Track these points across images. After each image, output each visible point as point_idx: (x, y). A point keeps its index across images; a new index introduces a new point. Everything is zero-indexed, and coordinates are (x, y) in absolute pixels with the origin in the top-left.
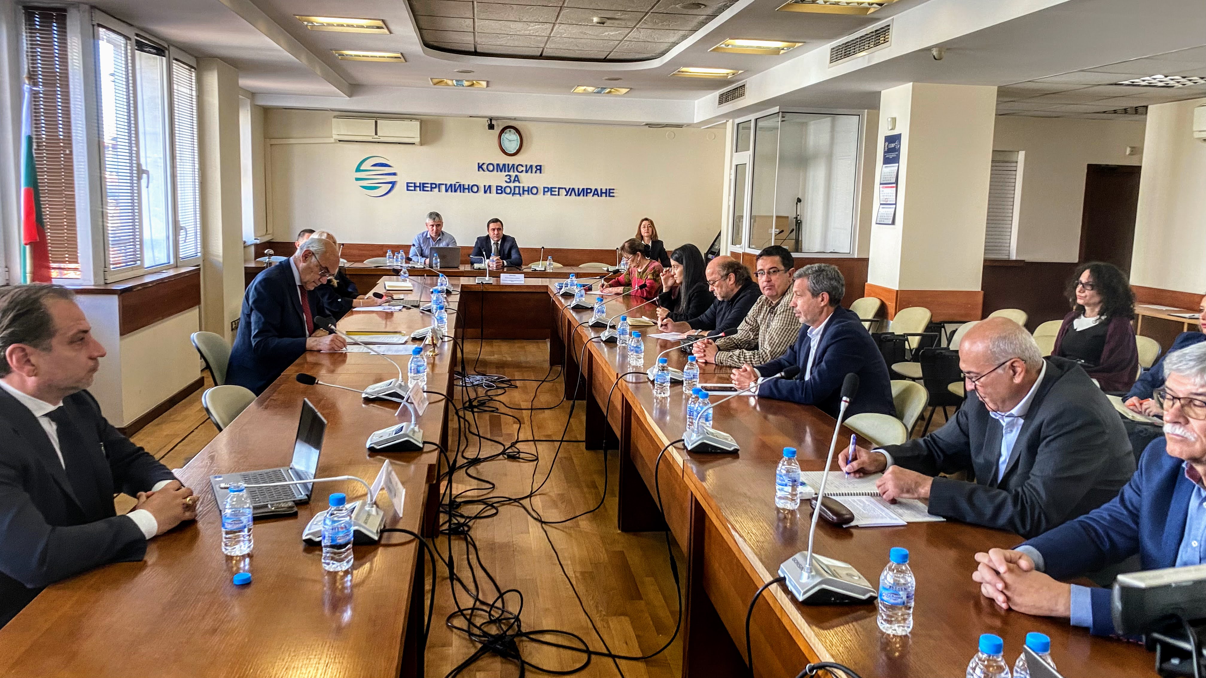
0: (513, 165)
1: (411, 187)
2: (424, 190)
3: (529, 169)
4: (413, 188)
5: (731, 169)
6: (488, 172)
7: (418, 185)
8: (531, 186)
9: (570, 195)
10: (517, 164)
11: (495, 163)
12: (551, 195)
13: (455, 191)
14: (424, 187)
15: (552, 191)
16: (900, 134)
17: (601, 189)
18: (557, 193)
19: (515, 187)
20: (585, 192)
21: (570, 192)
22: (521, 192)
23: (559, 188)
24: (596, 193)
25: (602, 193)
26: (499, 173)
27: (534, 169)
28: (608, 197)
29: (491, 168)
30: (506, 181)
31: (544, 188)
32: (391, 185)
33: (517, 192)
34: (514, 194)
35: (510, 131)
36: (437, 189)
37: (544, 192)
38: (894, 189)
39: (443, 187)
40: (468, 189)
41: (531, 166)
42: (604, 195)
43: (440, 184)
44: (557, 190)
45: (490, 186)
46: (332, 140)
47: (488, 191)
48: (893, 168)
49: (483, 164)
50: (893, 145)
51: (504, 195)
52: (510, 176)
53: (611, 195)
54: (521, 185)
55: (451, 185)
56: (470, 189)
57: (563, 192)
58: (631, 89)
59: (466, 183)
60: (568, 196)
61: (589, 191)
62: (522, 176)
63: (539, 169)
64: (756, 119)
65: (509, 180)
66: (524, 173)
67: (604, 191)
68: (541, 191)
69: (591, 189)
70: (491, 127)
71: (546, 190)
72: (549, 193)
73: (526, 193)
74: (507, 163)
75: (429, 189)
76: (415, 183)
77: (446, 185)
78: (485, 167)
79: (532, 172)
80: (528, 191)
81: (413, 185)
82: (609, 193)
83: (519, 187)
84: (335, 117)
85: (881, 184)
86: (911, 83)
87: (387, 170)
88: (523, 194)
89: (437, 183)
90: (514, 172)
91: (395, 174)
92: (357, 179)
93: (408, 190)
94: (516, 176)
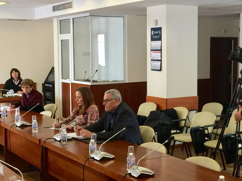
5: (58, 42)
16: (161, 27)
38: (160, 53)
48: (158, 43)
50: (157, 32)
64: (74, 18)
85: (152, 50)
86: (165, 5)
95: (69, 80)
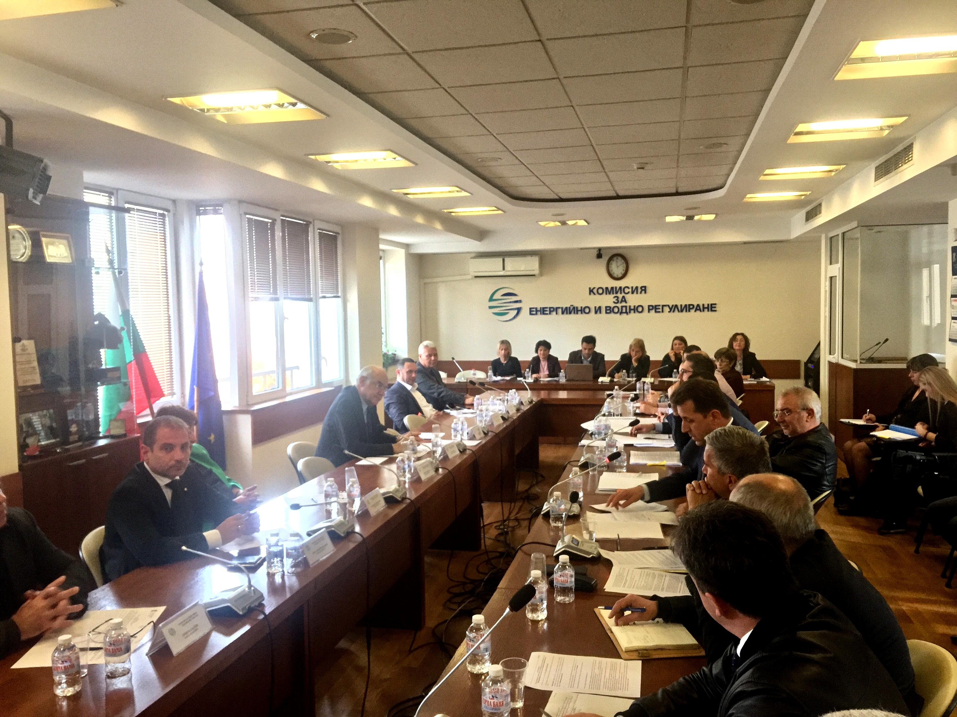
0: (620, 288)
1: (533, 311)
2: (544, 314)
3: (635, 290)
4: (534, 313)
5: (826, 281)
6: (597, 296)
7: (539, 309)
8: (637, 305)
9: (674, 311)
10: (623, 286)
11: (604, 287)
12: (656, 312)
13: (570, 313)
14: (544, 311)
15: (656, 309)
17: (703, 305)
18: (661, 310)
19: (622, 307)
20: (688, 308)
21: (673, 308)
22: (628, 311)
23: (663, 306)
24: (698, 308)
25: (704, 308)
26: (608, 295)
27: (639, 290)
28: (710, 313)
29: (600, 291)
30: (614, 302)
31: (649, 306)
32: (516, 312)
33: (624, 310)
34: (621, 313)
35: (617, 259)
36: (554, 313)
37: (649, 310)
39: (560, 311)
40: (581, 310)
41: (637, 288)
42: (706, 310)
43: (557, 308)
44: (661, 307)
45: (600, 308)
46: (469, 277)
47: (599, 312)
49: (594, 288)
51: (612, 315)
52: (618, 297)
53: (713, 309)
54: (628, 305)
55: (566, 308)
56: (583, 310)
57: (667, 309)
58: (716, 214)
59: (579, 305)
60: (672, 313)
61: (691, 307)
62: (628, 297)
63: (644, 289)
64: (844, 234)
65: (616, 301)
66: (630, 294)
67: (706, 306)
68: (646, 309)
69: (693, 305)
70: (599, 256)
71: (651, 308)
72: (654, 311)
73: (632, 311)
74: (614, 286)
75: (548, 312)
76: (536, 308)
77: (562, 308)
78: (595, 291)
79: (637, 293)
80: (634, 309)
81: (535, 310)
82: (711, 308)
83: (626, 307)
84: (472, 258)
87: (514, 298)
88: (630, 312)
89: (555, 306)
90: (621, 293)
91: (520, 301)
92: (491, 307)
93: (531, 314)
94: (623, 297)
95: (831, 356)
